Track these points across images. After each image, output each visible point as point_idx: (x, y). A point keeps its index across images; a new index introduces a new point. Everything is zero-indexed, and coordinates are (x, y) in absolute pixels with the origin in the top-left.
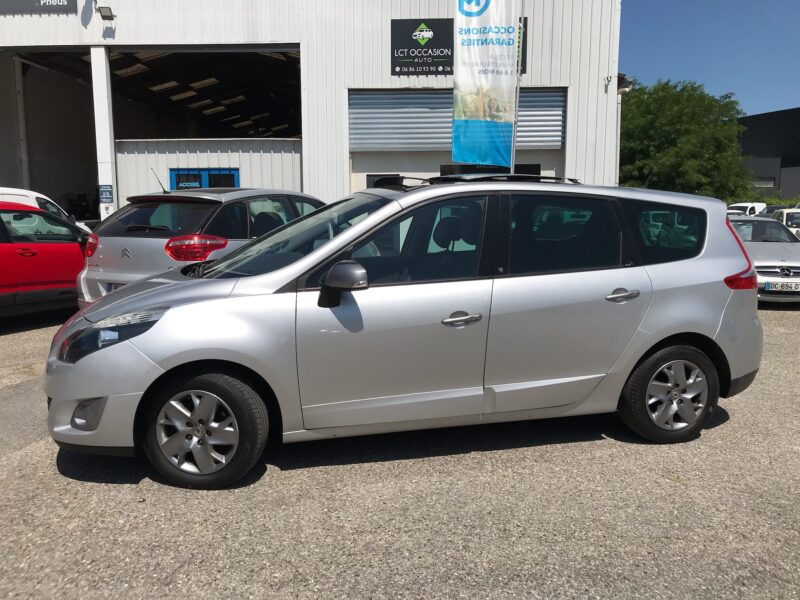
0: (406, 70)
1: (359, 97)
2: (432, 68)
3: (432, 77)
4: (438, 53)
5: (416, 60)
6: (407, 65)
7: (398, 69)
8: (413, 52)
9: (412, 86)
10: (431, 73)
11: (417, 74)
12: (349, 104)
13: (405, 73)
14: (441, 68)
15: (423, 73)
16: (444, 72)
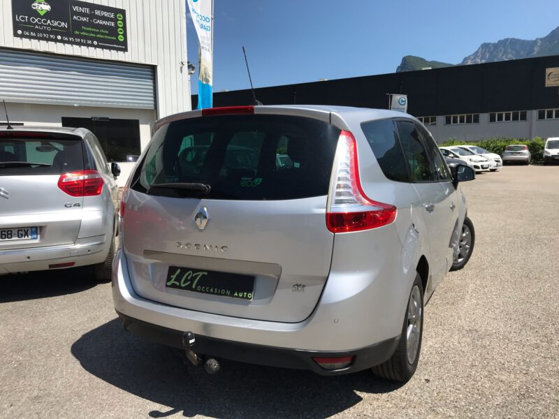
0: (28, 34)
2: (51, 36)
3: (52, 44)
4: (56, 24)
5: (36, 27)
6: (29, 30)
7: (20, 32)
8: (33, 20)
9: (34, 48)
10: (52, 40)
11: (39, 39)
13: (27, 37)
14: (59, 37)
15: (43, 39)
16: (62, 41)
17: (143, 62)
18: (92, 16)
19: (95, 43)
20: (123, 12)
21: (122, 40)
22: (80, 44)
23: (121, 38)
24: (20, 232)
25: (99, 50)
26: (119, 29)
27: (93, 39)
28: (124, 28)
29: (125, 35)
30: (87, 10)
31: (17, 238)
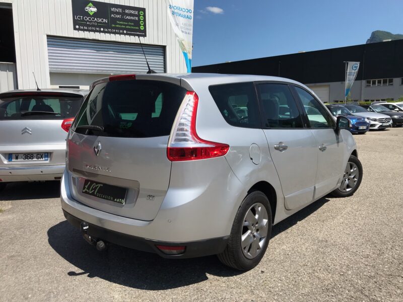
0: (82, 28)
1: (54, 40)
2: (97, 29)
3: (97, 34)
4: (100, 20)
5: (88, 23)
6: (83, 25)
7: (77, 27)
8: (86, 18)
9: (86, 37)
10: (97, 31)
11: (89, 31)
12: (48, 44)
13: (81, 30)
14: (102, 29)
15: (92, 31)
16: (104, 32)
17: (157, 44)
18: (123, 14)
19: (125, 32)
20: (144, 10)
21: (142, 29)
22: (115, 33)
23: (142, 28)
24: (38, 156)
25: (127, 36)
26: (141, 22)
27: (123, 29)
28: (145, 20)
29: (145, 25)
30: (120, 10)
31: (36, 159)
